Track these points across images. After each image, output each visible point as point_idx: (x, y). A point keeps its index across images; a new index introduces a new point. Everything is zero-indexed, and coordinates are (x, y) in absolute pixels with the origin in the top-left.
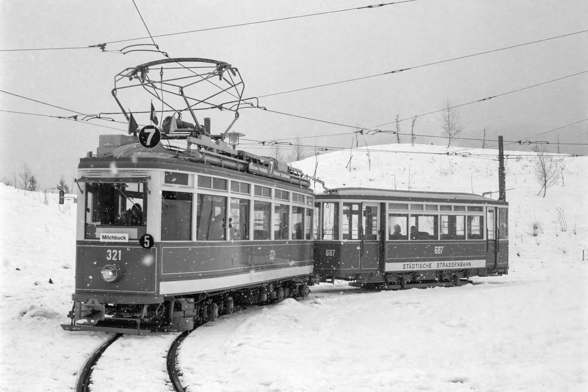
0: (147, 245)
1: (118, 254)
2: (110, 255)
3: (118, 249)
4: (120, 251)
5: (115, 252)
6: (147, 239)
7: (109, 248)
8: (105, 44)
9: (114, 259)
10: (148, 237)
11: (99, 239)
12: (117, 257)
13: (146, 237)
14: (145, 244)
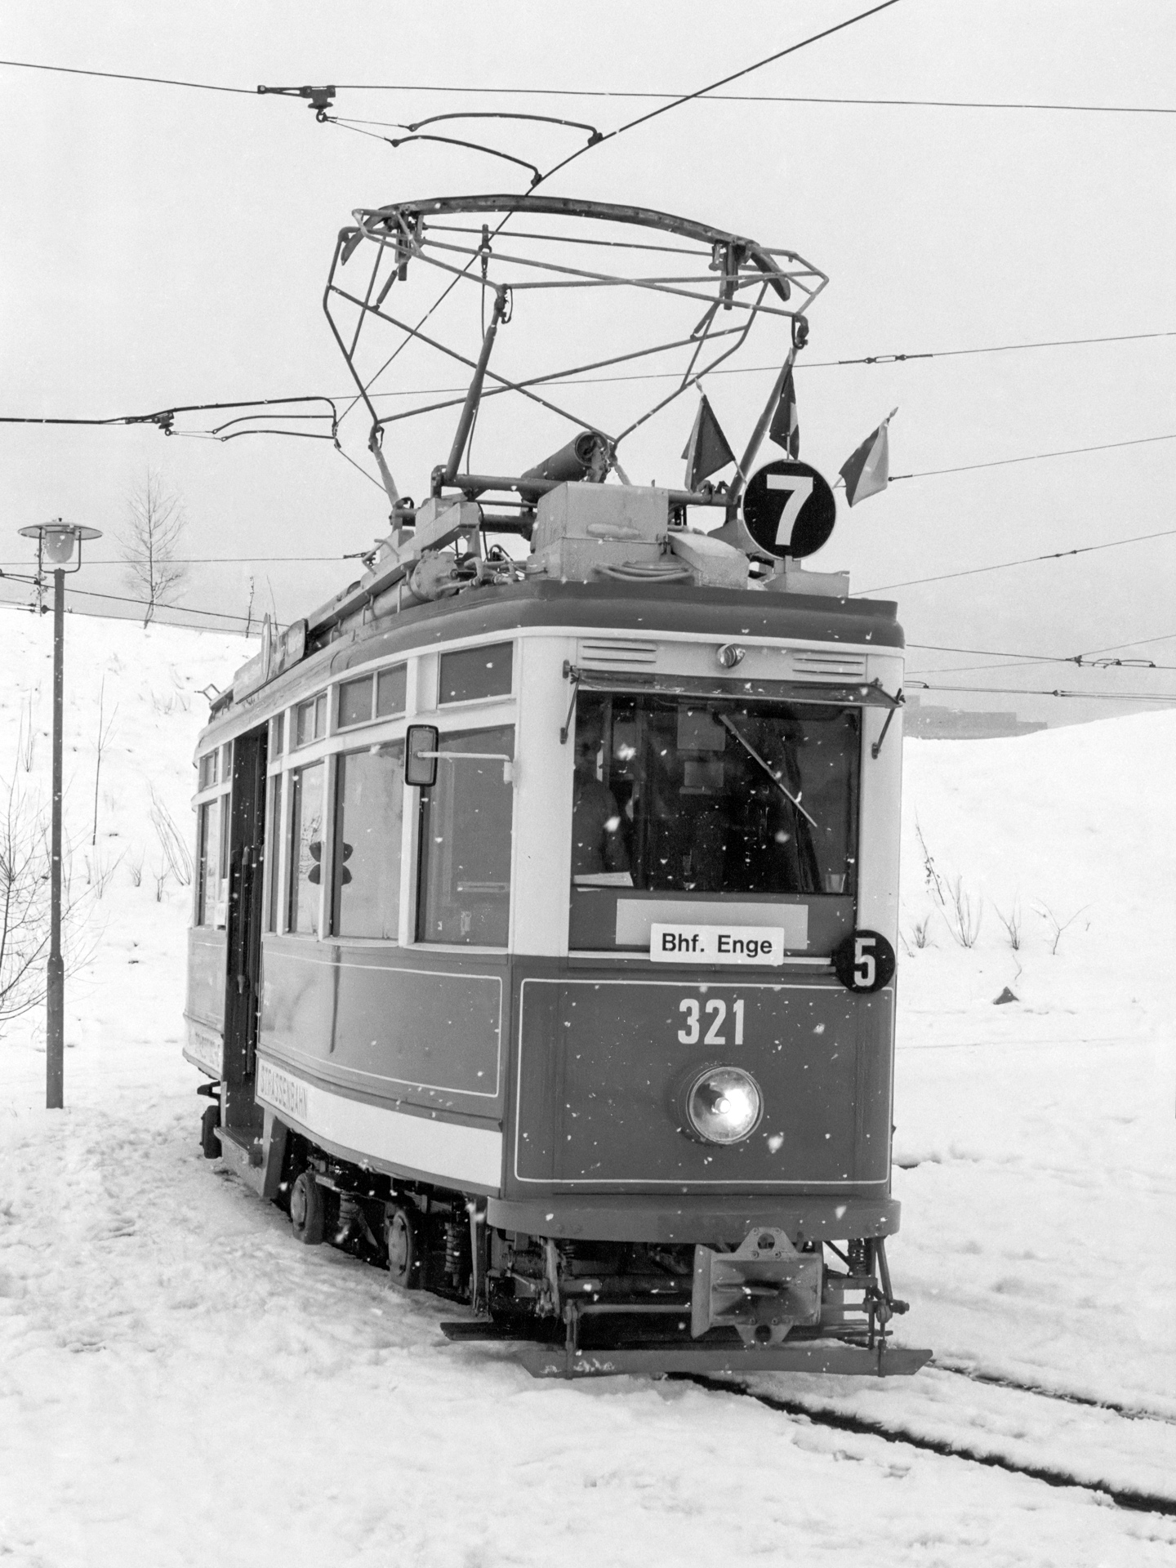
0: (865, 975)
1: (731, 1016)
2: (693, 1021)
3: (729, 997)
4: (739, 1007)
5: (716, 1010)
6: (866, 950)
7: (693, 993)
8: (330, 91)
9: (711, 1039)
10: (872, 942)
11: (646, 949)
12: (727, 1029)
13: (860, 943)
14: (858, 975)
